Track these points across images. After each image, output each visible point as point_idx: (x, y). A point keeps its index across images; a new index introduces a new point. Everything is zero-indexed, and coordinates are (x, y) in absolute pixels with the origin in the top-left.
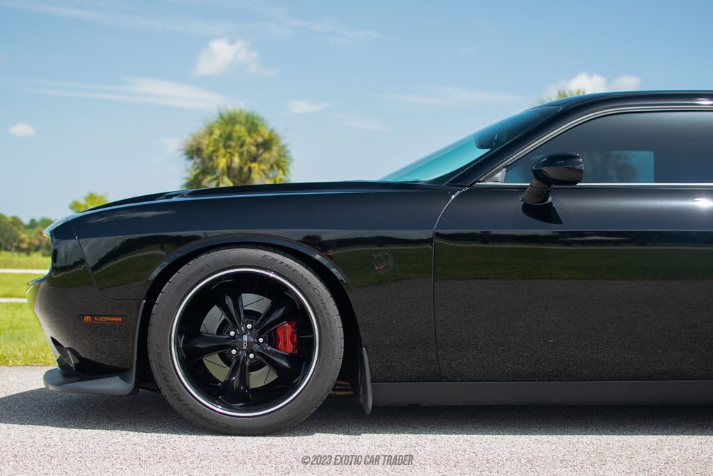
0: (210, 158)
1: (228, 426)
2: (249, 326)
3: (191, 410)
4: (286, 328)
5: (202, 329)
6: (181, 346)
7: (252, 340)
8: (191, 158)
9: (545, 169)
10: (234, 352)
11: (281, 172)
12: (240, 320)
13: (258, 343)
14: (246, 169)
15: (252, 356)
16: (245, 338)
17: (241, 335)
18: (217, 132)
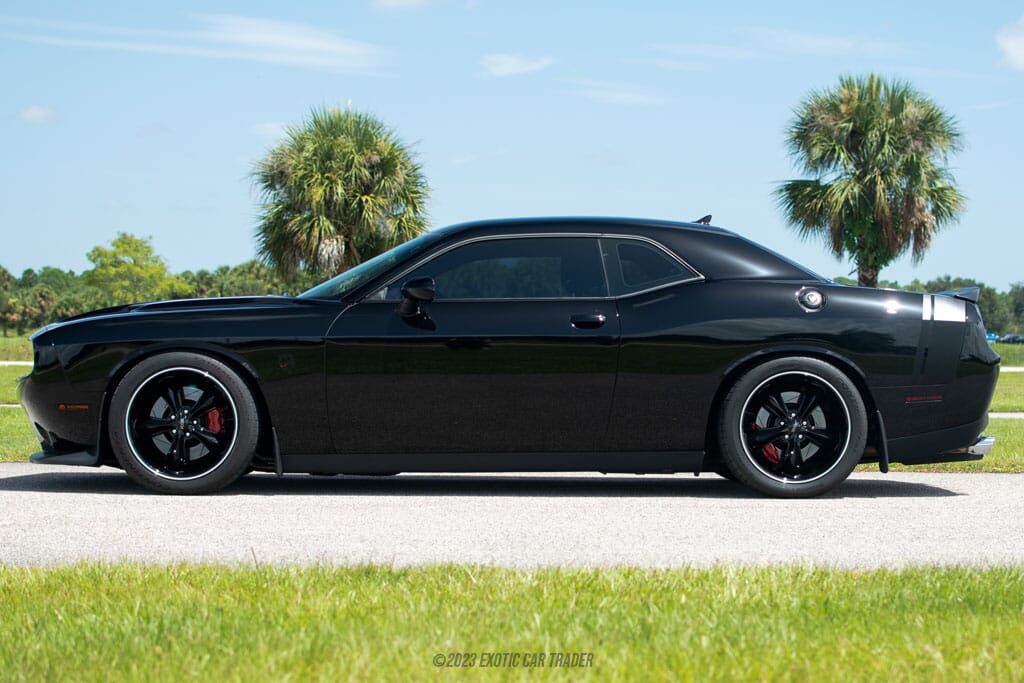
0: (300, 188)
1: (169, 488)
2: (186, 412)
3: (141, 476)
4: (214, 415)
5: (152, 415)
6: (134, 427)
7: (187, 422)
8: (271, 186)
9: (410, 290)
10: (174, 431)
11: (410, 209)
12: (178, 407)
13: (193, 425)
14: (354, 205)
15: (188, 434)
16: (182, 421)
17: (180, 418)
18: (310, 147)
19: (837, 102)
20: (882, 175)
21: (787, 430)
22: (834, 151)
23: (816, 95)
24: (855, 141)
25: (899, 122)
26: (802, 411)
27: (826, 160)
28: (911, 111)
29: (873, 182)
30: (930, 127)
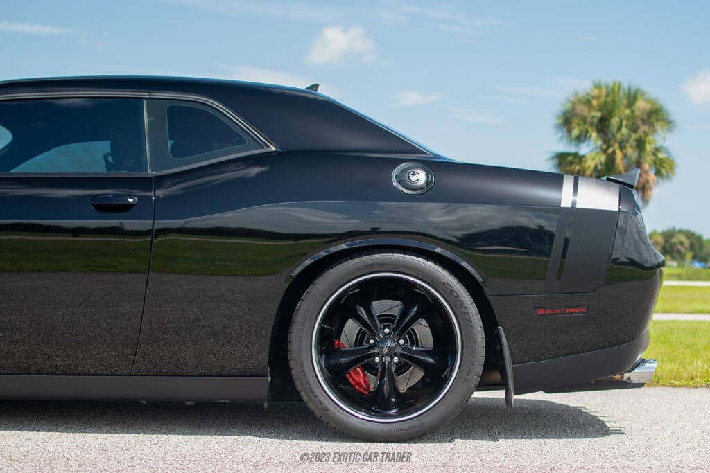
19: (590, 98)
20: (621, 148)
21: (375, 351)
22: (587, 131)
23: (576, 94)
24: (602, 126)
25: (633, 112)
26: (397, 327)
27: (581, 138)
28: (641, 105)
29: (614, 153)
30: (655, 115)
